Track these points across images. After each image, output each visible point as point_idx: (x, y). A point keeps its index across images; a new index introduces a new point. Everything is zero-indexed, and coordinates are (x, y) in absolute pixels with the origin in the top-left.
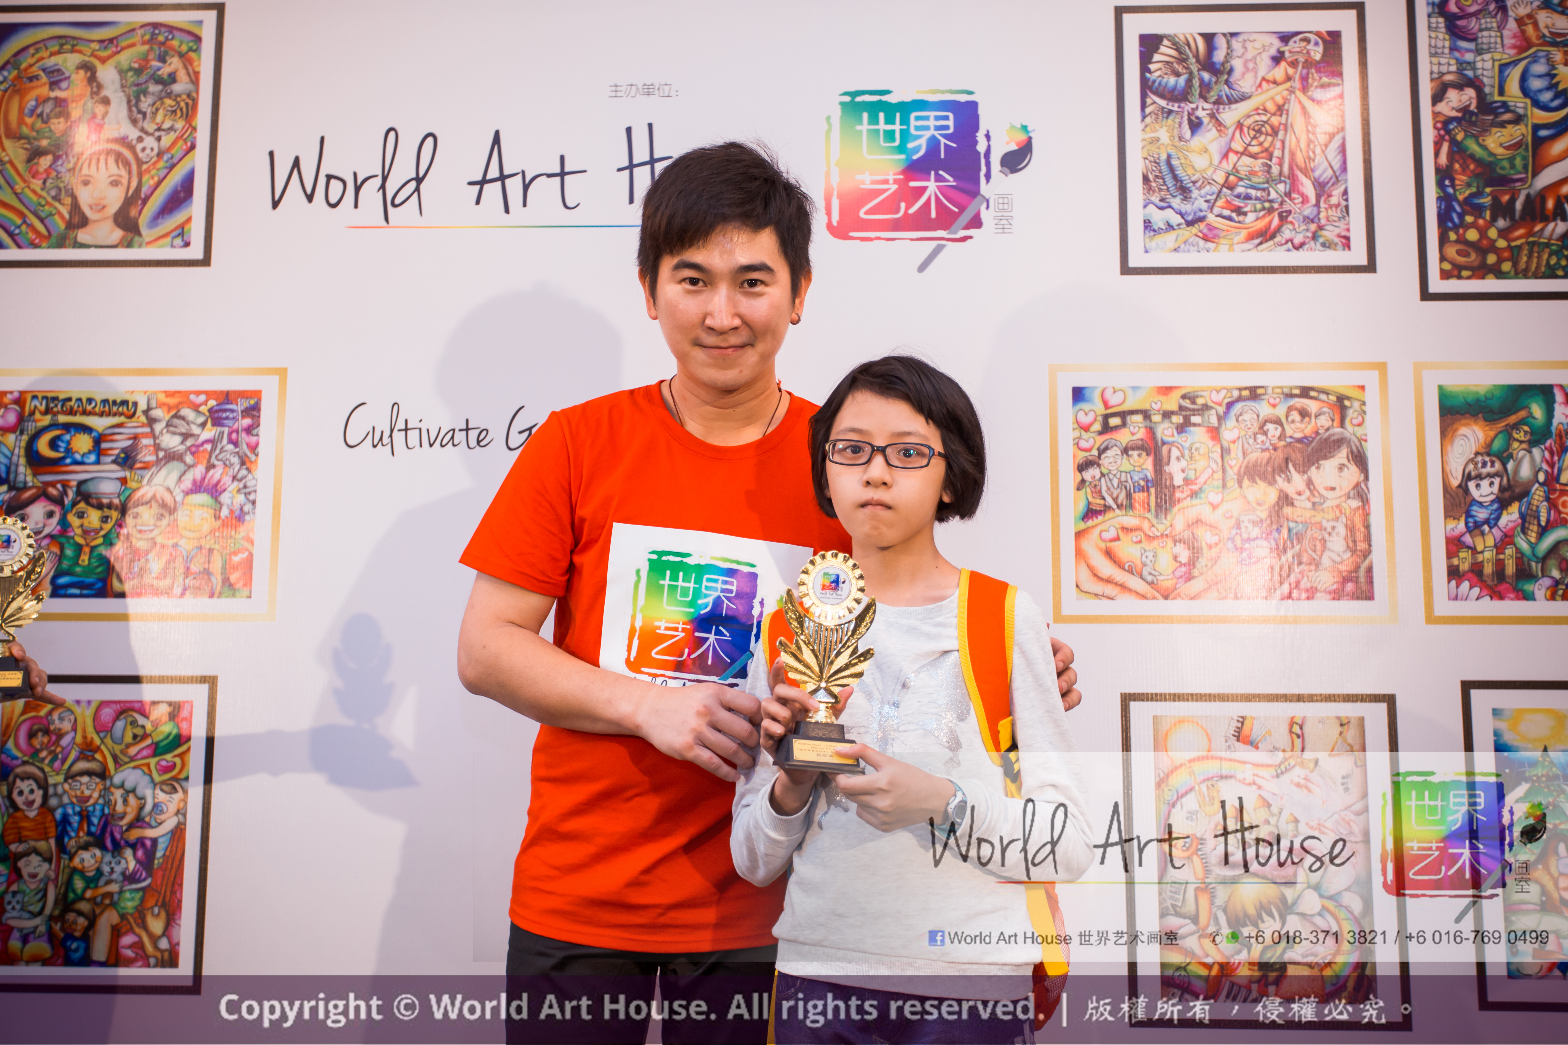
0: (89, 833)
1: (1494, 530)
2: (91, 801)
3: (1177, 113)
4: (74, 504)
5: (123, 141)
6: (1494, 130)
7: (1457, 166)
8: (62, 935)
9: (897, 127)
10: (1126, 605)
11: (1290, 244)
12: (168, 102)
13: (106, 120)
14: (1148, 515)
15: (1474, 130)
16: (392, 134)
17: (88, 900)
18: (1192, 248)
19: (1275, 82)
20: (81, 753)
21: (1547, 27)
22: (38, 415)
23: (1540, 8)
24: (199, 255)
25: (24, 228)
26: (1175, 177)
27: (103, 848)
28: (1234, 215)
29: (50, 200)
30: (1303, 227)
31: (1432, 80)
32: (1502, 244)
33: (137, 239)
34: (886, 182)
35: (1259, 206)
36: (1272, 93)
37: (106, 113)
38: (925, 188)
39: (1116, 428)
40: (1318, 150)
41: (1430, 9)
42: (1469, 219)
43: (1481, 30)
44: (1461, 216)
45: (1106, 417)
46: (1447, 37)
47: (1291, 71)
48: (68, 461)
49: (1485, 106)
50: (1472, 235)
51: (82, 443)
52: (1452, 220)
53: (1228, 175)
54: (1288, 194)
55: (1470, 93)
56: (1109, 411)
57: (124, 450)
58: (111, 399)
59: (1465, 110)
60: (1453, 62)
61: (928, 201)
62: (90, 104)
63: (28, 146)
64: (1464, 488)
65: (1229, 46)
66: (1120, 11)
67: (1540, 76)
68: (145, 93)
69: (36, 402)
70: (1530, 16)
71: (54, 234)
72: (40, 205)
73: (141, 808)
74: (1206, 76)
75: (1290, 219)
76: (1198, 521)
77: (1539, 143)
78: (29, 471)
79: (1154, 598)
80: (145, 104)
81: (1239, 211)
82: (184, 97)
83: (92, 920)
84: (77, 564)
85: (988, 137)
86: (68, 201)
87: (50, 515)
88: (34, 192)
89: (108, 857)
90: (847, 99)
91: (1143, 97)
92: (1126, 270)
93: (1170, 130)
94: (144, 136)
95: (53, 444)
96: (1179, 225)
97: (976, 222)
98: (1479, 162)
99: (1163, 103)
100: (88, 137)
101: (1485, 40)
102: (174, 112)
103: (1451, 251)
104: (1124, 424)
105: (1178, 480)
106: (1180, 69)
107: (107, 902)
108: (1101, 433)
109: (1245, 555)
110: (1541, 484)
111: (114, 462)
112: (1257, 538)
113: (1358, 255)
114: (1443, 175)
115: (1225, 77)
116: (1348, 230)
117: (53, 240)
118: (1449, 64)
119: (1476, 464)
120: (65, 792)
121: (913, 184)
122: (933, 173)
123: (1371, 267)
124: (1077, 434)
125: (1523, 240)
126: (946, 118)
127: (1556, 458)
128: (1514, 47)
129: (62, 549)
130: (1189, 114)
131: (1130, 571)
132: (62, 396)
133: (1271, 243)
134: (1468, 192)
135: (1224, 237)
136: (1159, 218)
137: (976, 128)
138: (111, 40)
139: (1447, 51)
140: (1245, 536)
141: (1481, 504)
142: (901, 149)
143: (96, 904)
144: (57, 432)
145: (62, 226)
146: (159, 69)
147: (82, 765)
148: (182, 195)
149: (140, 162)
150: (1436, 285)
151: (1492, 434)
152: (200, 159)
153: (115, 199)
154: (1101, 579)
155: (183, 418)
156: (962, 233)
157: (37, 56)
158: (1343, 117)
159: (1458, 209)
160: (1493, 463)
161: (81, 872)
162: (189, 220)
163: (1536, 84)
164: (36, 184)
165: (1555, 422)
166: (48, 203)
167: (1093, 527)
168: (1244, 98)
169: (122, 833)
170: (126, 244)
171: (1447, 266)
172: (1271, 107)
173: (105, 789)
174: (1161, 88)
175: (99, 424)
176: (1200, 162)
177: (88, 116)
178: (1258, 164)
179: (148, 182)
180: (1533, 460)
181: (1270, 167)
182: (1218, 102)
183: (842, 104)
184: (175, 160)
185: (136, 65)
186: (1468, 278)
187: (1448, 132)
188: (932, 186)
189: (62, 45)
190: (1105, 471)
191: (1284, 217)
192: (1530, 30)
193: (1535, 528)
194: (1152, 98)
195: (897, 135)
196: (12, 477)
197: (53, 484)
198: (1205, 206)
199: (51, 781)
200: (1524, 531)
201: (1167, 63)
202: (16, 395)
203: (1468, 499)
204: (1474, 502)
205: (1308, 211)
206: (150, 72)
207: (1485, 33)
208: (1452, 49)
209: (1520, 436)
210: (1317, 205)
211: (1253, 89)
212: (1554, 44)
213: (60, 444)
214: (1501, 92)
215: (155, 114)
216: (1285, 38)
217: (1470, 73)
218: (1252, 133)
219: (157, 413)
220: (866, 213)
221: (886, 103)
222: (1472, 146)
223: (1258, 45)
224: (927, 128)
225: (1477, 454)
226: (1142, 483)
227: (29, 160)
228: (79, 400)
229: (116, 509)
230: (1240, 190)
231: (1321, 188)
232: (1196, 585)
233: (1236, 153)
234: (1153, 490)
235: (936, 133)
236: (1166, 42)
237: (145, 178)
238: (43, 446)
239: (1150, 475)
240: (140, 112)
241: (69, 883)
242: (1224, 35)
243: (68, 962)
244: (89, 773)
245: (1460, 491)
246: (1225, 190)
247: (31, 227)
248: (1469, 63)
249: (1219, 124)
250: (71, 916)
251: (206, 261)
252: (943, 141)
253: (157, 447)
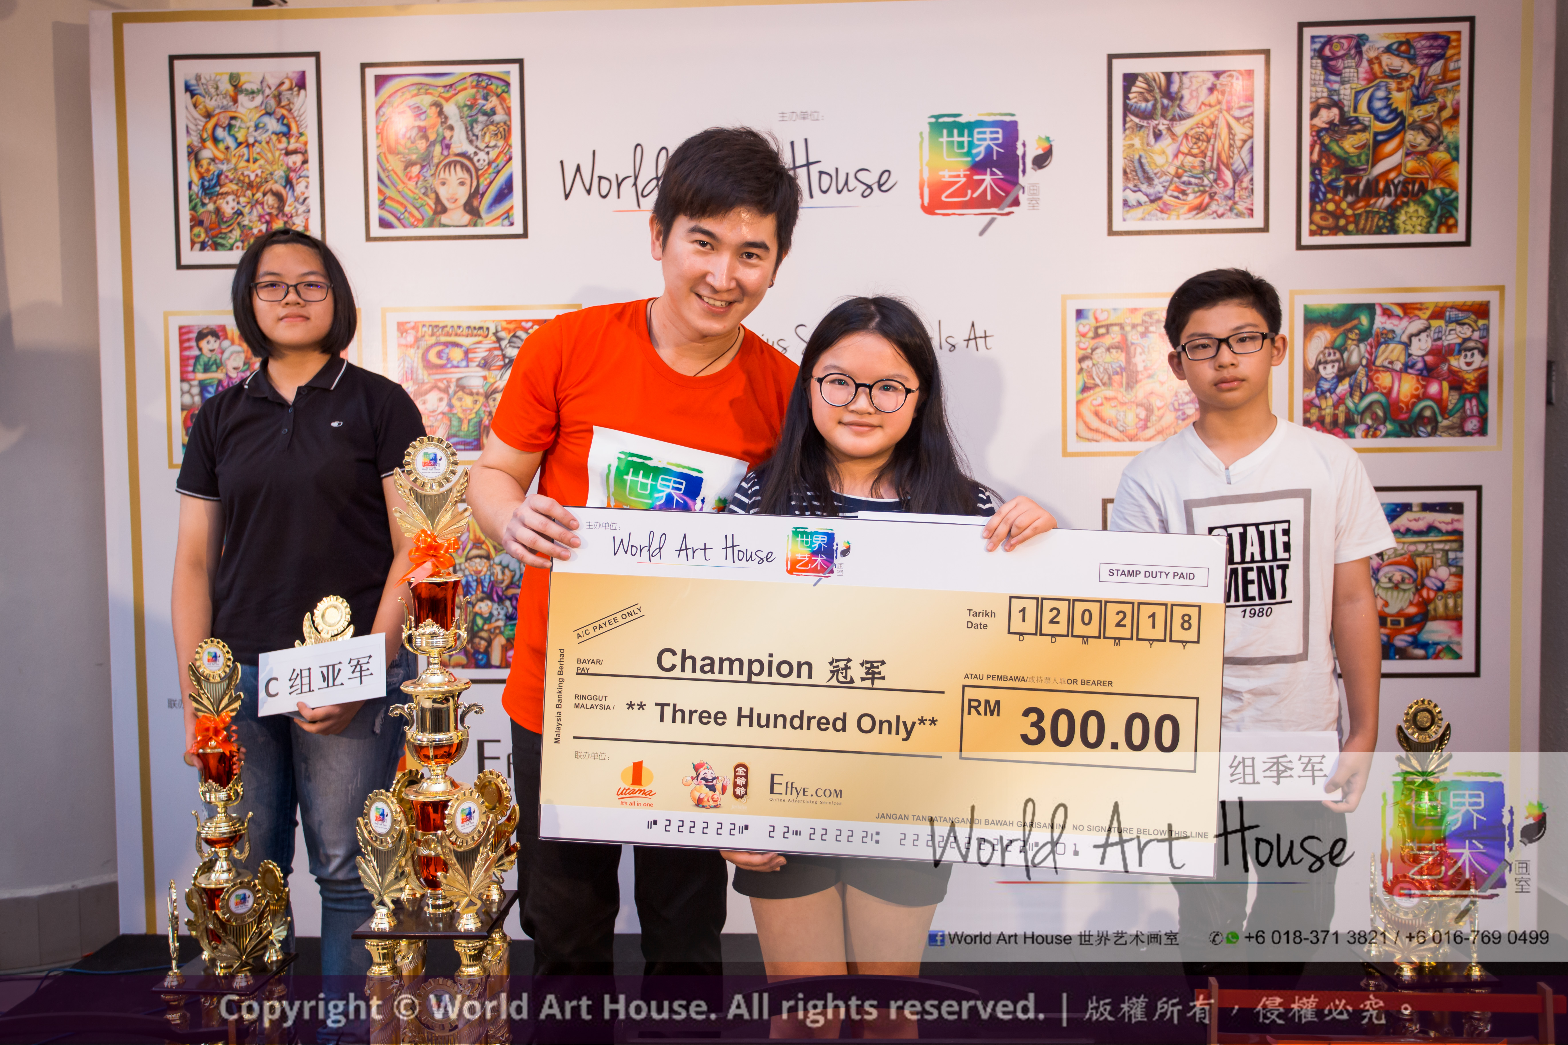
0: (483, 592)
1: (1334, 396)
2: (482, 573)
3: (1146, 127)
4: (456, 392)
5: (463, 155)
6: (1349, 136)
7: (1324, 161)
8: (472, 651)
9: (965, 139)
10: (1107, 445)
11: (1215, 215)
12: (492, 128)
13: (453, 140)
14: (1122, 390)
15: (1336, 137)
16: (639, 148)
17: (486, 631)
18: (1154, 218)
19: (1210, 106)
20: (474, 544)
21: (1387, 65)
22: (427, 337)
23: (1384, 52)
24: (520, 231)
25: (406, 214)
26: (1144, 171)
27: (492, 600)
28: (1180, 196)
29: (421, 195)
30: (1224, 203)
31: (1311, 103)
32: (1349, 212)
33: (479, 221)
34: (958, 176)
35: (1196, 189)
36: (1208, 113)
37: (451, 137)
38: (983, 180)
39: (1103, 335)
40: (1236, 151)
41: (1312, 54)
42: (1329, 196)
43: (1345, 68)
44: (1325, 194)
45: (1097, 328)
46: (1322, 73)
47: (1220, 97)
48: (449, 365)
49: (1345, 120)
50: (1331, 207)
51: (457, 354)
52: (1318, 197)
53: (1178, 168)
54: (1215, 181)
55: (1335, 111)
56: (1098, 324)
57: (483, 358)
58: (472, 325)
59: (1331, 123)
60: (1325, 90)
61: (986, 189)
62: (441, 130)
63: (403, 159)
64: (1316, 369)
65: (1181, 81)
66: (1111, 57)
67: (1381, 99)
68: (476, 121)
69: (425, 329)
70: (1377, 58)
71: (426, 219)
72: (415, 199)
73: (513, 577)
74: (1166, 101)
75: (1216, 197)
76: (1152, 393)
77: (1377, 144)
78: (425, 373)
79: (1124, 441)
80: (477, 129)
81: (1184, 193)
82: (502, 124)
83: (490, 642)
84: (460, 430)
85: (1024, 145)
86: (433, 196)
87: (441, 400)
88: (410, 190)
89: (496, 606)
90: (933, 120)
91: (1125, 116)
92: (1111, 232)
93: (1142, 139)
94: (478, 151)
95: (439, 355)
96: (1145, 202)
97: (1016, 203)
98: (1338, 157)
99: (1137, 120)
100: (442, 153)
101: (1347, 75)
102: (496, 134)
103: (1317, 218)
104: (1108, 332)
105: (1140, 367)
106: (1148, 96)
107: (497, 631)
108: (1093, 338)
109: (1180, 413)
110: (1364, 367)
111: (478, 366)
112: (1188, 403)
113: (1258, 221)
114: (1315, 167)
115: (1178, 102)
116: (1252, 204)
117: (426, 222)
118: (1323, 92)
119: (1324, 355)
120: (466, 568)
121: (976, 177)
122: (988, 170)
123: (1265, 229)
124: (1078, 339)
125: (1362, 210)
126: (997, 132)
127: (1374, 350)
128: (1365, 79)
129: (451, 421)
130: (1154, 128)
131: (1110, 425)
132: (441, 325)
133: (1203, 214)
134: (1330, 178)
135: (1174, 210)
136: (1133, 198)
137: (1017, 139)
138: (451, 86)
139: (1322, 82)
140: (1180, 402)
141: (1326, 380)
142: (968, 154)
143: (491, 633)
144: (440, 348)
145: (431, 213)
146: (484, 105)
147: (475, 552)
148: (506, 191)
149: (477, 170)
150: (1306, 240)
151: (1335, 335)
152: (515, 166)
153: (463, 194)
154: (1091, 429)
155: (518, 337)
156: (1007, 210)
157: (404, 97)
158: (1252, 128)
159: (1323, 189)
160: (1335, 354)
161: (481, 615)
162: (512, 208)
163: (1378, 104)
164: (411, 185)
165: (1375, 327)
166: (420, 198)
167: (1088, 397)
168: (1189, 116)
169: (503, 592)
170: (472, 224)
171: (1314, 228)
172: (1206, 122)
173: (490, 566)
174: (1136, 111)
175: (467, 342)
176: (1160, 160)
177: (440, 138)
178: (1197, 162)
179: (484, 183)
180: (1360, 351)
181: (1203, 162)
182: (1173, 119)
183: (930, 124)
184: (500, 167)
185: (469, 103)
186: (1327, 235)
187: (1320, 138)
188: (988, 178)
189: (419, 90)
190: (1095, 362)
191: (1212, 197)
192: (1376, 67)
193: (1358, 394)
194: (1131, 117)
195: (966, 145)
196: (415, 376)
197: (441, 380)
198: (1162, 189)
199: (457, 561)
200: (1351, 395)
201: (1141, 93)
202: (412, 324)
203: (1318, 377)
204: (1322, 378)
205: (1228, 192)
206: (478, 107)
207: (1347, 70)
208: (1326, 81)
209: (1352, 336)
210: (1234, 188)
211: (1195, 111)
212: (1391, 77)
213: (443, 355)
214: (1355, 110)
215: (484, 135)
216: (1217, 75)
217: (1336, 98)
218: (1194, 140)
219: (502, 334)
220: (947, 197)
221: (959, 123)
222: (1335, 148)
223: (1200, 80)
224: (985, 139)
225: (1326, 348)
226: (1118, 370)
227: (406, 168)
228: (452, 327)
229: (482, 395)
230: (1185, 179)
231: (1236, 176)
232: (1150, 432)
233: (1183, 154)
234: (1124, 374)
235: (991, 143)
236: (1140, 79)
237: (481, 180)
238: (432, 356)
239: (1123, 364)
240: (474, 135)
241: (474, 621)
242: (1178, 73)
243: (478, 666)
244: (480, 557)
245: (1314, 372)
246: (1176, 179)
247: (411, 214)
248: (1335, 91)
249: (1173, 135)
250: (477, 640)
251: (525, 235)
252: (995, 148)
253: (504, 356)
